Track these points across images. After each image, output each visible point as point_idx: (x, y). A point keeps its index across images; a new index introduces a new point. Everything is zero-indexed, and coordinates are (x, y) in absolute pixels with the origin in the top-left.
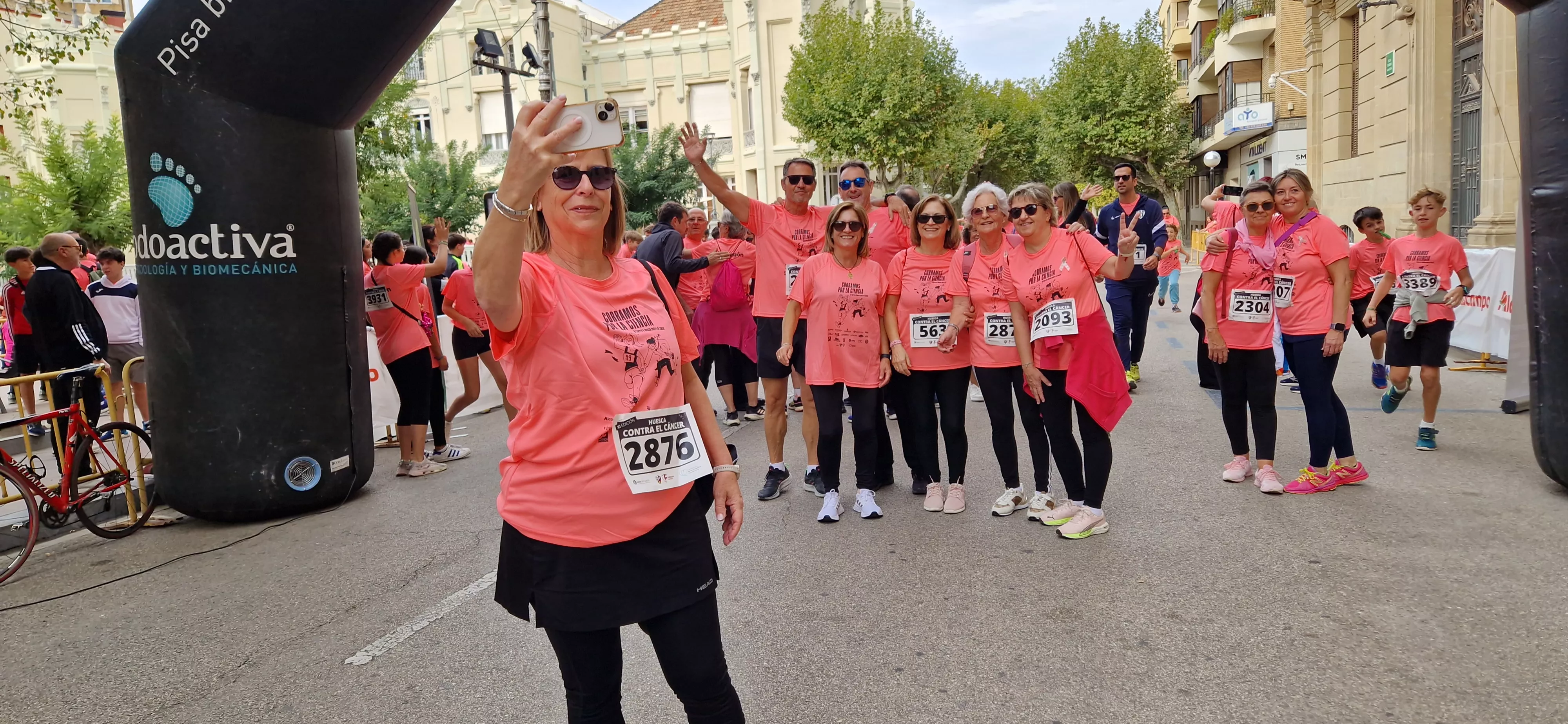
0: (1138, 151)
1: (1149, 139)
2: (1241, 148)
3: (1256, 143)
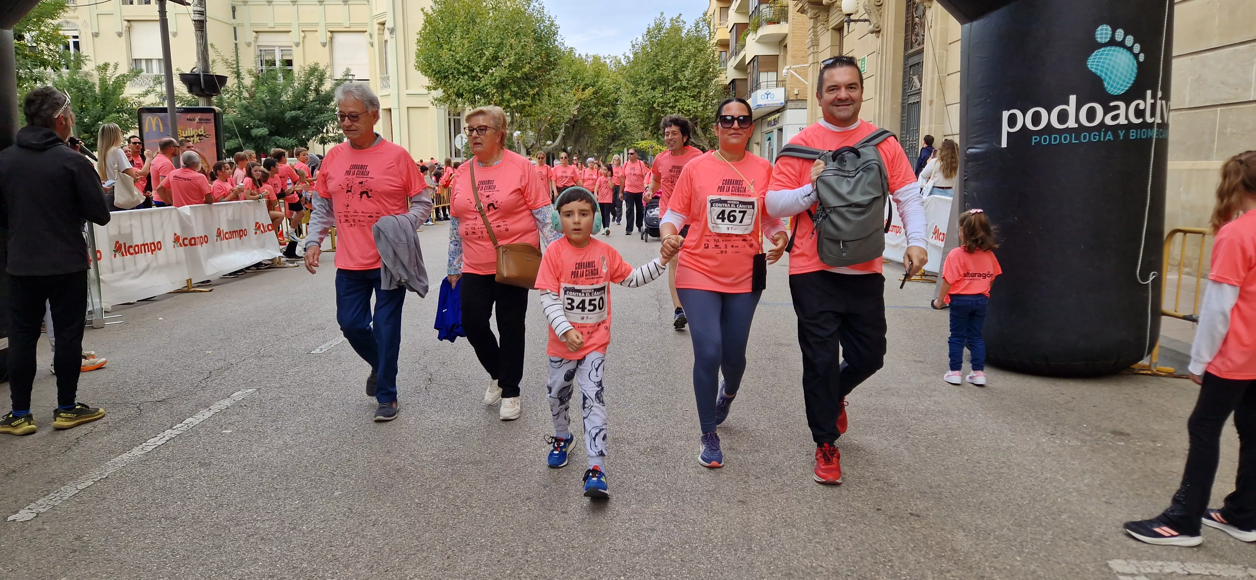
1: (699, 109)
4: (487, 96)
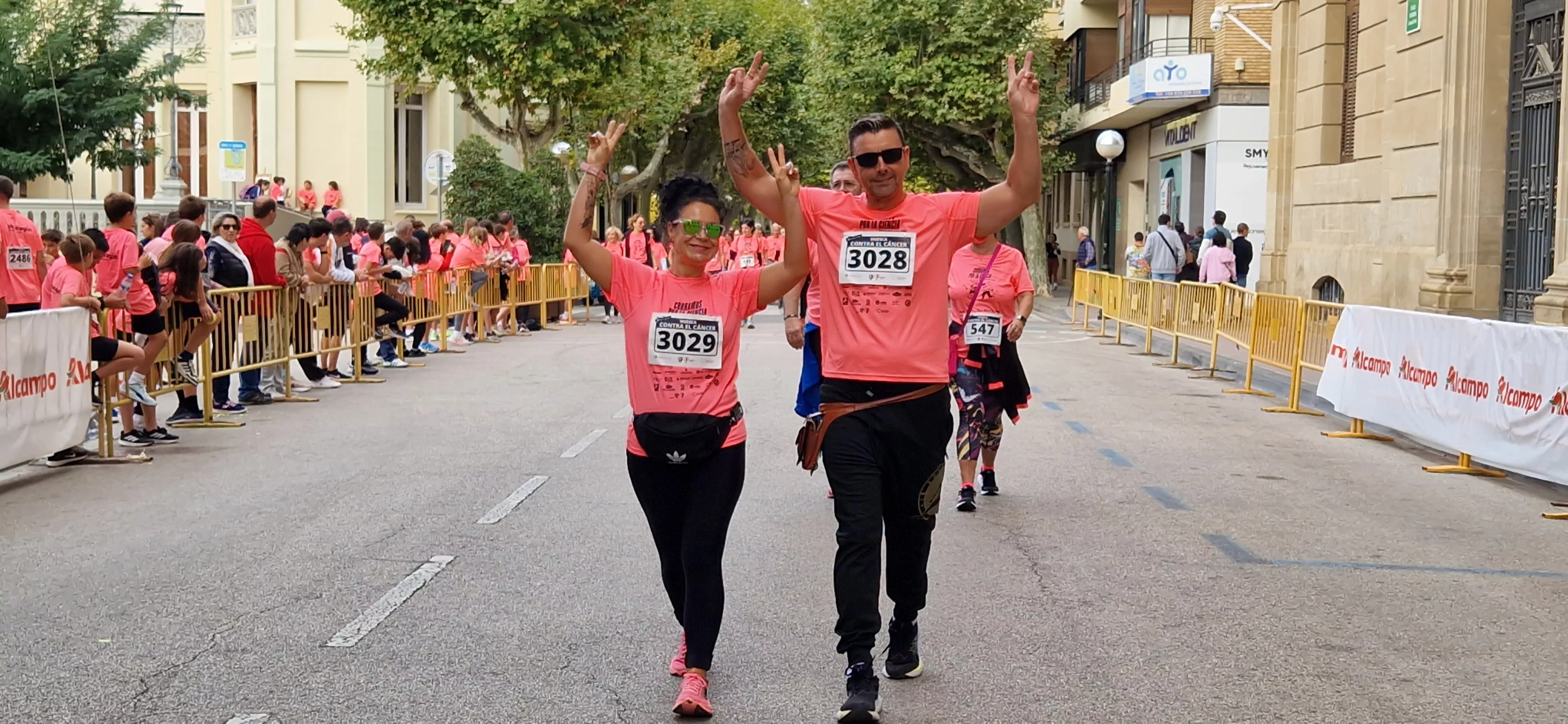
0: (981, 118)
2: (1152, 127)
3: (1179, 123)
4: (496, 59)
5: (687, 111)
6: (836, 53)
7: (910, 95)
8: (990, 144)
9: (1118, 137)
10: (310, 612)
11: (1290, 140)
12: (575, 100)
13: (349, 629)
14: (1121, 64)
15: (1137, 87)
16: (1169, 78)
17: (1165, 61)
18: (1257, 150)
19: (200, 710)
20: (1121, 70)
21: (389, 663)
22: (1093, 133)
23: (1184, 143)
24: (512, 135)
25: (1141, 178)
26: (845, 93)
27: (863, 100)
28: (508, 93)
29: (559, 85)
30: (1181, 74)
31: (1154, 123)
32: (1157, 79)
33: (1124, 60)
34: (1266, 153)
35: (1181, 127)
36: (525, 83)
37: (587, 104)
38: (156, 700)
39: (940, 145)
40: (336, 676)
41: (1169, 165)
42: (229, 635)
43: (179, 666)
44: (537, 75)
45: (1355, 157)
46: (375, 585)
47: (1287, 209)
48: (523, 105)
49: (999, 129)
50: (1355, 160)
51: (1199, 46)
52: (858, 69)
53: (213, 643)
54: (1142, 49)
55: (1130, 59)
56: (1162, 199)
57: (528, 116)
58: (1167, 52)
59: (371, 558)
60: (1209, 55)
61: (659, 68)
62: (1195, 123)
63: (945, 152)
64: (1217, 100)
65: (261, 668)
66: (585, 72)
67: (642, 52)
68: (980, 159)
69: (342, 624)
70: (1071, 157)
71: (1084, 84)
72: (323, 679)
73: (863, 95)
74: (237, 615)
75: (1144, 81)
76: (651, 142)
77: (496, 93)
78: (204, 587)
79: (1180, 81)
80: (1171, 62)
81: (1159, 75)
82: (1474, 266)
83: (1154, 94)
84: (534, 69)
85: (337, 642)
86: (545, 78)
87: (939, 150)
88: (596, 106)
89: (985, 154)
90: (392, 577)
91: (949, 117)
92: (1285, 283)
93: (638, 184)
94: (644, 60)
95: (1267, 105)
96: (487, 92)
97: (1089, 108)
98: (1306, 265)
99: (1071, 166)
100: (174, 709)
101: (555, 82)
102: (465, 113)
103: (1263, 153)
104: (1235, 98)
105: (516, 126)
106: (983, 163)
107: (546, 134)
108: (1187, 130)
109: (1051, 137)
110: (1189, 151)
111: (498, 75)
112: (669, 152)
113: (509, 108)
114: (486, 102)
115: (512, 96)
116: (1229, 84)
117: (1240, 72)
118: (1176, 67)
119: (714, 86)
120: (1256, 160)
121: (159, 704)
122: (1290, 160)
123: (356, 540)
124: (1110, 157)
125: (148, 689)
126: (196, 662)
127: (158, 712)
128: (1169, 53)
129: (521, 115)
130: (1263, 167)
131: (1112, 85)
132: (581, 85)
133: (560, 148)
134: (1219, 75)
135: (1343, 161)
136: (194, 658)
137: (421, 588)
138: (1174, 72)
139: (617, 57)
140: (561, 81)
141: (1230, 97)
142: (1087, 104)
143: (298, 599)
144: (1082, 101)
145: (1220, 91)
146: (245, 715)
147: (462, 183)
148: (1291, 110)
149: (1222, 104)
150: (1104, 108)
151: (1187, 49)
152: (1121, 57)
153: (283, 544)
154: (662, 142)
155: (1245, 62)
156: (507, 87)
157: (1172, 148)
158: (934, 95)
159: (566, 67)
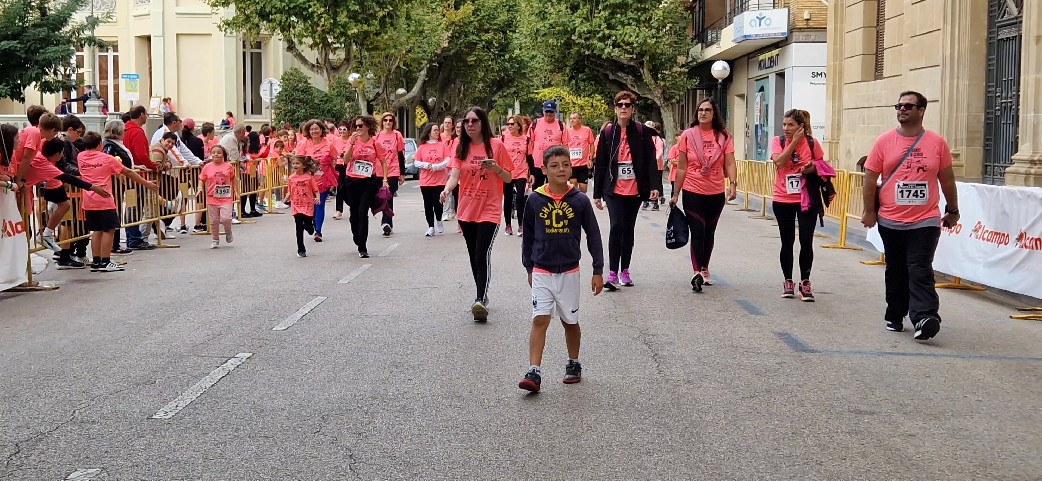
0: (635, 54)
2: (749, 59)
3: (768, 55)
4: (309, 18)
5: (439, 52)
6: (537, 12)
7: (587, 39)
8: (642, 71)
9: (726, 65)
10: (146, 394)
11: (841, 65)
12: (362, 45)
13: (171, 404)
14: (728, 16)
15: (738, 32)
16: (760, 25)
17: (757, 14)
18: (820, 73)
19: (54, 466)
20: (728, 21)
21: (194, 430)
22: (710, 63)
23: (771, 69)
24: (321, 68)
25: (743, 93)
26: (544, 38)
27: (555, 43)
28: (318, 41)
29: (352, 34)
30: (768, 22)
31: (751, 56)
32: (752, 26)
33: (730, 13)
34: (825, 75)
35: (769, 58)
36: (328, 33)
37: (370, 47)
38: (23, 459)
39: (608, 72)
40: (154, 440)
41: (760, 84)
42: (85, 411)
43: (45, 433)
44: (336, 27)
45: (884, 76)
46: (194, 374)
47: (839, 111)
48: (327, 48)
49: (647, 61)
50: (884, 78)
51: (780, 3)
52: (551, 21)
53: (72, 417)
54: (742, 6)
55: (734, 12)
56: (756, 106)
57: (331, 56)
58: (758, 7)
59: (195, 355)
60: (786, 9)
61: (419, 22)
62: (777, 55)
63: (611, 77)
64: (791, 40)
65: (102, 435)
66: (368, 26)
67: (407, 12)
68: (635, 81)
69: (166, 402)
70: (696, 79)
71: (704, 30)
72: (145, 442)
73: (555, 40)
74: (93, 396)
75: (743, 27)
76: (415, 72)
77: (310, 41)
78: (74, 377)
79: (768, 27)
80: (761, 14)
81: (753, 23)
82: (964, 147)
83: (750, 36)
84: (335, 24)
85: (160, 415)
86: (342, 30)
87: (607, 76)
88: (376, 48)
89: (638, 78)
90: (207, 368)
91: (613, 54)
92: (838, 161)
93: (407, 100)
94: (408, 17)
95: (825, 42)
96: (304, 40)
97: (707, 46)
98: (852, 150)
99: (696, 86)
100: (35, 465)
101: (349, 33)
102: (290, 54)
103: (823, 75)
104: (804, 38)
105: (323, 63)
106: (637, 84)
107: (343, 68)
108: (772, 59)
109: (683, 66)
110: (774, 74)
111: (310, 28)
112: (427, 79)
113: (318, 50)
114: (303, 46)
115: (320, 43)
116: (800, 29)
117: (807, 20)
118: (764, 17)
119: (457, 35)
120: (819, 79)
121: (25, 462)
122: (840, 79)
123: (187, 342)
124: (721, 78)
125: (19, 451)
126: (58, 431)
127: (23, 467)
128: (760, 8)
129: (326, 55)
130: (824, 84)
131: (722, 31)
132: (366, 34)
133: (353, 77)
134: (793, 23)
135: (876, 79)
136: (57, 428)
137: (226, 375)
138: (763, 21)
139: (390, 15)
140: (353, 32)
141: (801, 37)
142: (706, 44)
143: (138, 385)
144: (703, 42)
145: (794, 33)
146: (84, 469)
147: (286, 100)
148: (841, 45)
149: (795, 42)
150: (717, 46)
151: (772, 5)
152: (728, 12)
153: (136, 345)
154: (422, 72)
155: (811, 14)
156: (317, 37)
157: (763, 72)
158: (603, 39)
159: (355, 22)
